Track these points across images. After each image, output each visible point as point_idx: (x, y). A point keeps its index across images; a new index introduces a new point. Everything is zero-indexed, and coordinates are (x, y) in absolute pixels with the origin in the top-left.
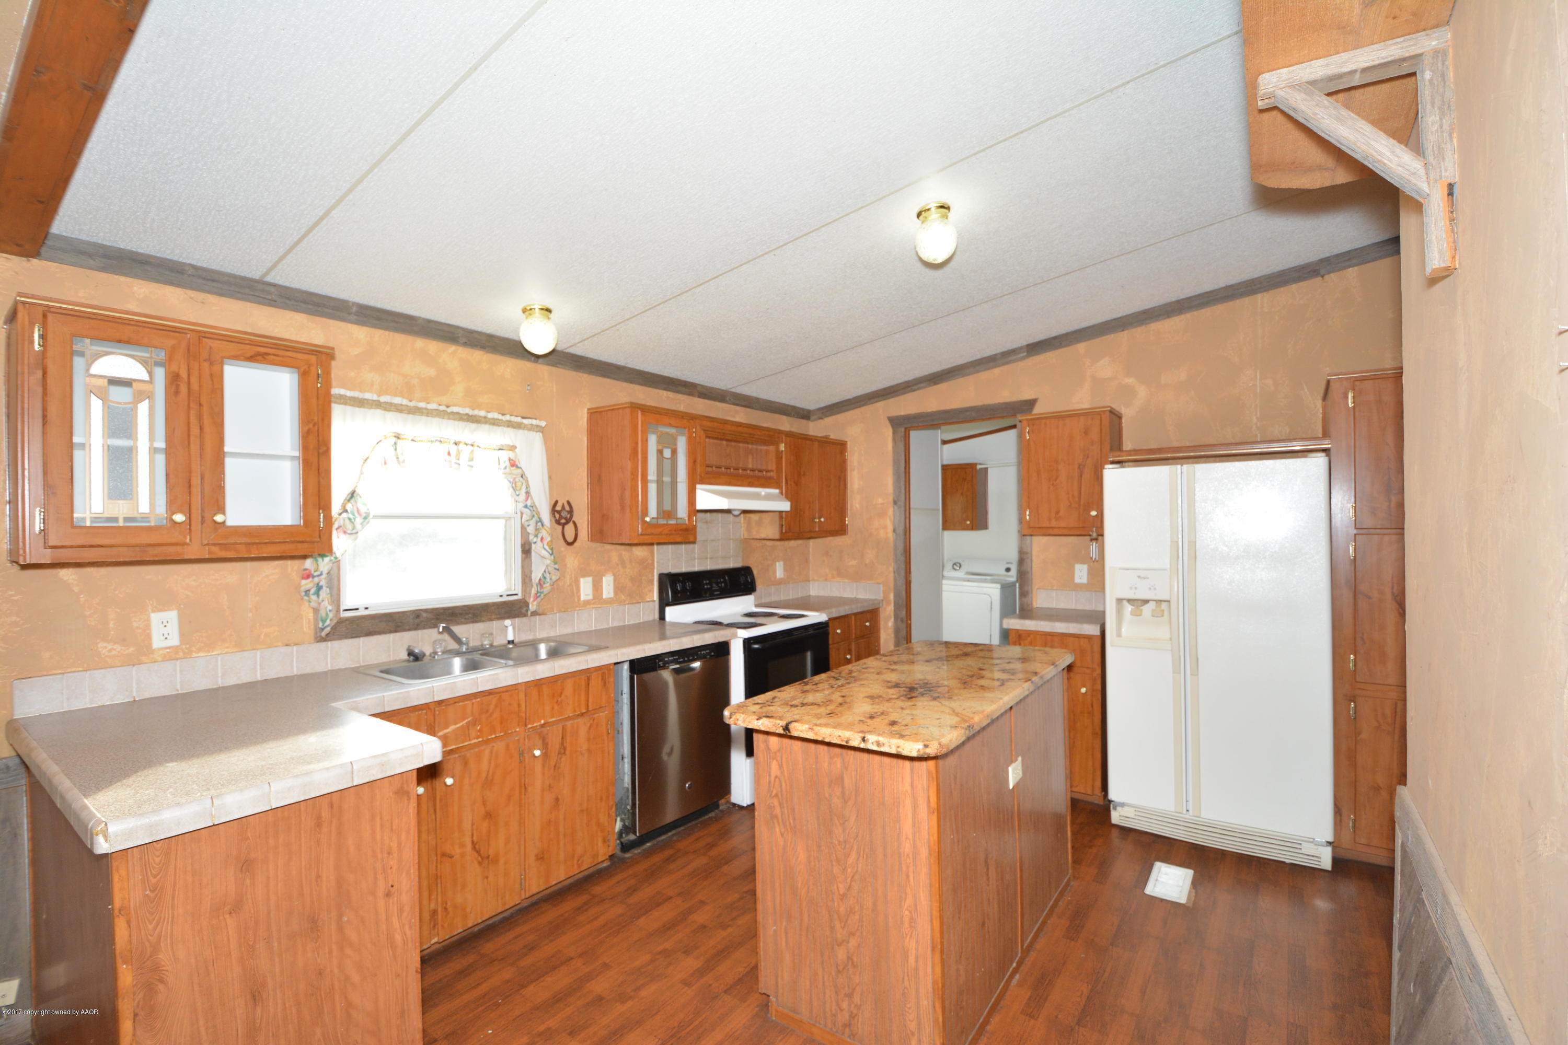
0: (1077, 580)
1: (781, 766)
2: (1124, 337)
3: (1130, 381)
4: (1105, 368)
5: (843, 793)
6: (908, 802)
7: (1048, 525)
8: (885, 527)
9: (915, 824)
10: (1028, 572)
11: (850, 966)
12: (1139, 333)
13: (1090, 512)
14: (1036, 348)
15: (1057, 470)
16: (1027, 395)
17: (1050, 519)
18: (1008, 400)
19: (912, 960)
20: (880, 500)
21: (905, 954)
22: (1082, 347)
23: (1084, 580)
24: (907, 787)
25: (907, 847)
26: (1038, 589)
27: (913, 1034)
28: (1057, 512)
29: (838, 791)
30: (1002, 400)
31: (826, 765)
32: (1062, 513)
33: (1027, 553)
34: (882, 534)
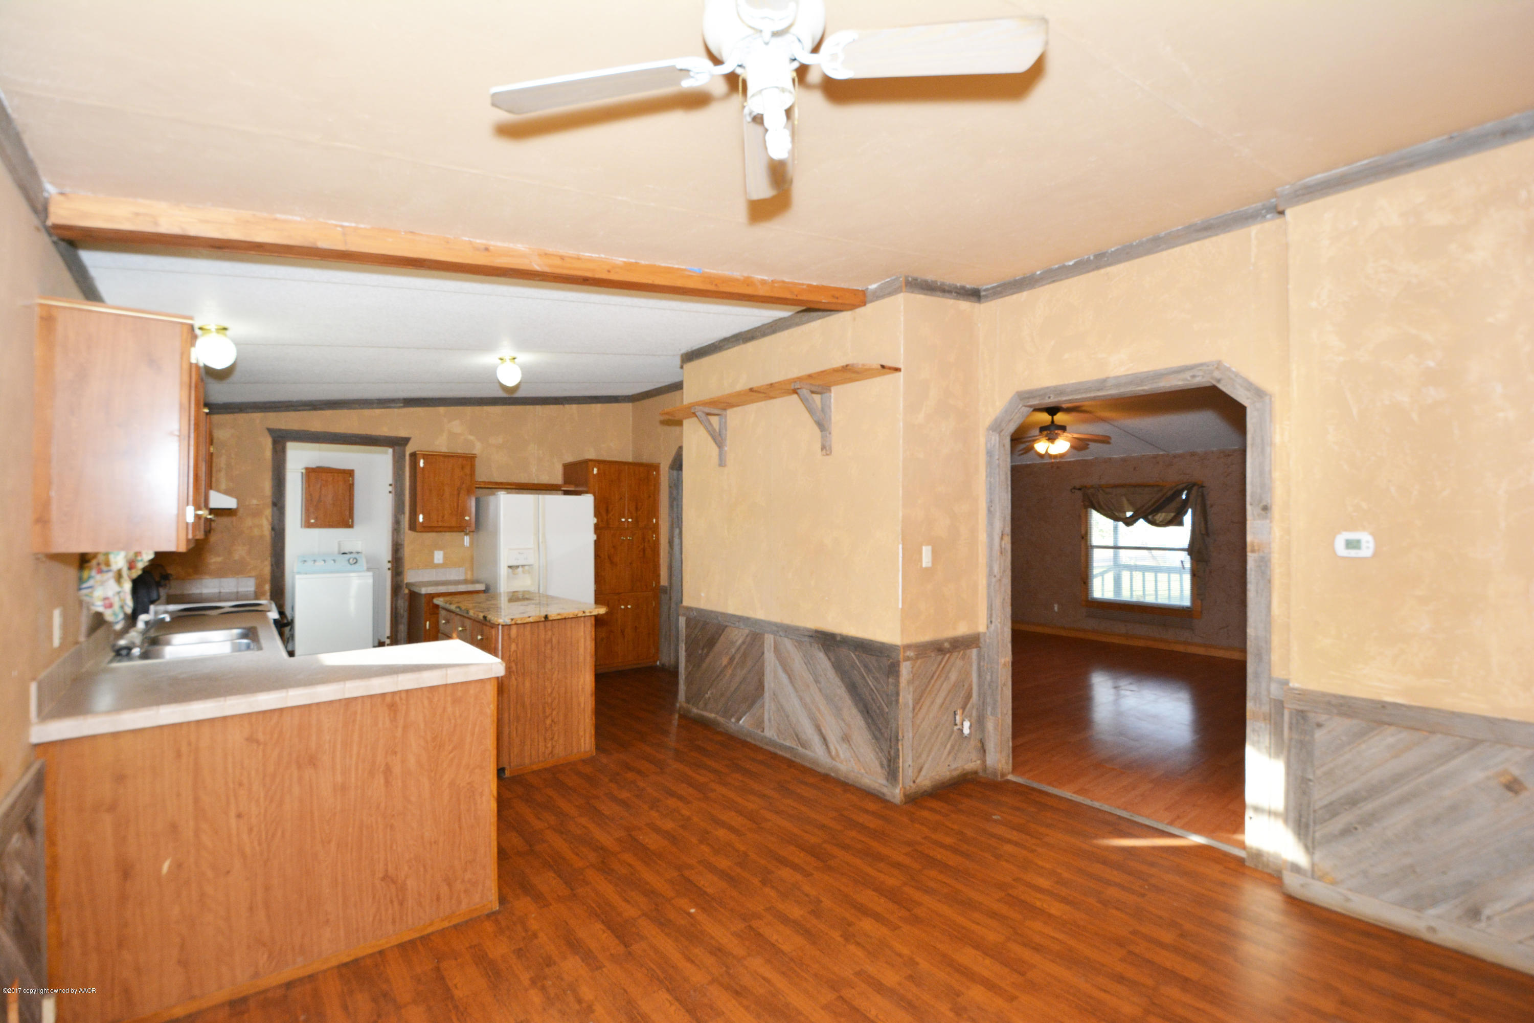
0: (436, 561)
1: (517, 645)
2: (468, 410)
3: (472, 438)
4: (456, 427)
5: (552, 646)
6: (582, 640)
7: (436, 525)
8: (260, 526)
9: (585, 648)
10: (401, 558)
11: (553, 725)
12: (477, 409)
13: (464, 517)
14: (410, 402)
15: (444, 490)
16: (403, 434)
17: (438, 522)
18: (387, 434)
19: (582, 706)
20: (255, 502)
21: (579, 705)
22: (442, 410)
23: (441, 561)
24: (582, 634)
25: (581, 659)
26: (408, 569)
27: (582, 736)
28: (443, 517)
29: (549, 646)
30: (382, 434)
31: (543, 636)
32: (446, 517)
33: (401, 545)
34: (256, 532)
